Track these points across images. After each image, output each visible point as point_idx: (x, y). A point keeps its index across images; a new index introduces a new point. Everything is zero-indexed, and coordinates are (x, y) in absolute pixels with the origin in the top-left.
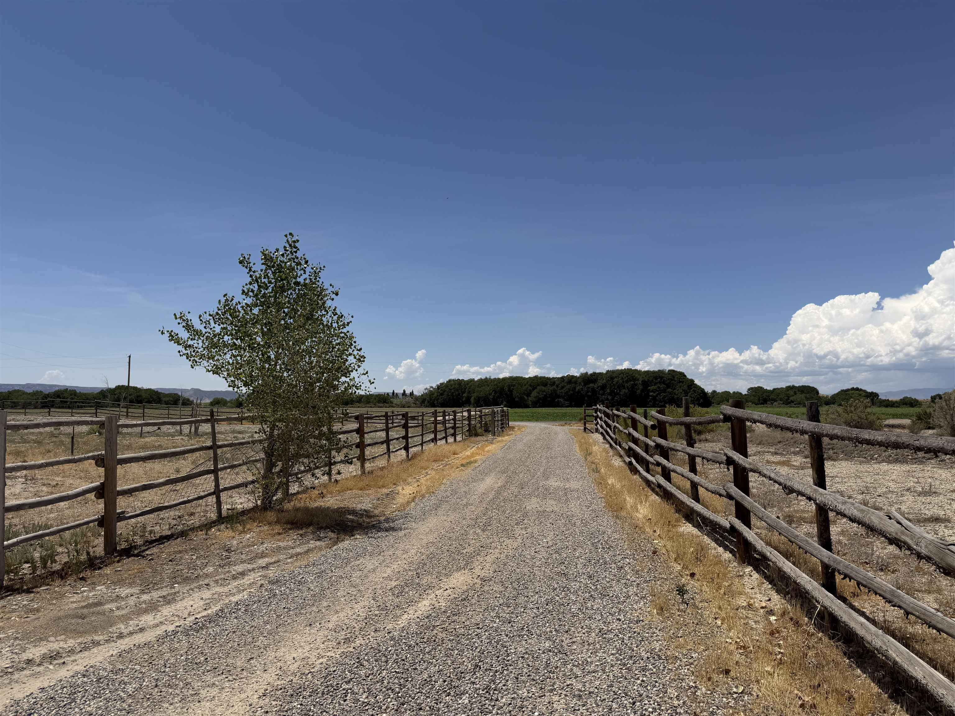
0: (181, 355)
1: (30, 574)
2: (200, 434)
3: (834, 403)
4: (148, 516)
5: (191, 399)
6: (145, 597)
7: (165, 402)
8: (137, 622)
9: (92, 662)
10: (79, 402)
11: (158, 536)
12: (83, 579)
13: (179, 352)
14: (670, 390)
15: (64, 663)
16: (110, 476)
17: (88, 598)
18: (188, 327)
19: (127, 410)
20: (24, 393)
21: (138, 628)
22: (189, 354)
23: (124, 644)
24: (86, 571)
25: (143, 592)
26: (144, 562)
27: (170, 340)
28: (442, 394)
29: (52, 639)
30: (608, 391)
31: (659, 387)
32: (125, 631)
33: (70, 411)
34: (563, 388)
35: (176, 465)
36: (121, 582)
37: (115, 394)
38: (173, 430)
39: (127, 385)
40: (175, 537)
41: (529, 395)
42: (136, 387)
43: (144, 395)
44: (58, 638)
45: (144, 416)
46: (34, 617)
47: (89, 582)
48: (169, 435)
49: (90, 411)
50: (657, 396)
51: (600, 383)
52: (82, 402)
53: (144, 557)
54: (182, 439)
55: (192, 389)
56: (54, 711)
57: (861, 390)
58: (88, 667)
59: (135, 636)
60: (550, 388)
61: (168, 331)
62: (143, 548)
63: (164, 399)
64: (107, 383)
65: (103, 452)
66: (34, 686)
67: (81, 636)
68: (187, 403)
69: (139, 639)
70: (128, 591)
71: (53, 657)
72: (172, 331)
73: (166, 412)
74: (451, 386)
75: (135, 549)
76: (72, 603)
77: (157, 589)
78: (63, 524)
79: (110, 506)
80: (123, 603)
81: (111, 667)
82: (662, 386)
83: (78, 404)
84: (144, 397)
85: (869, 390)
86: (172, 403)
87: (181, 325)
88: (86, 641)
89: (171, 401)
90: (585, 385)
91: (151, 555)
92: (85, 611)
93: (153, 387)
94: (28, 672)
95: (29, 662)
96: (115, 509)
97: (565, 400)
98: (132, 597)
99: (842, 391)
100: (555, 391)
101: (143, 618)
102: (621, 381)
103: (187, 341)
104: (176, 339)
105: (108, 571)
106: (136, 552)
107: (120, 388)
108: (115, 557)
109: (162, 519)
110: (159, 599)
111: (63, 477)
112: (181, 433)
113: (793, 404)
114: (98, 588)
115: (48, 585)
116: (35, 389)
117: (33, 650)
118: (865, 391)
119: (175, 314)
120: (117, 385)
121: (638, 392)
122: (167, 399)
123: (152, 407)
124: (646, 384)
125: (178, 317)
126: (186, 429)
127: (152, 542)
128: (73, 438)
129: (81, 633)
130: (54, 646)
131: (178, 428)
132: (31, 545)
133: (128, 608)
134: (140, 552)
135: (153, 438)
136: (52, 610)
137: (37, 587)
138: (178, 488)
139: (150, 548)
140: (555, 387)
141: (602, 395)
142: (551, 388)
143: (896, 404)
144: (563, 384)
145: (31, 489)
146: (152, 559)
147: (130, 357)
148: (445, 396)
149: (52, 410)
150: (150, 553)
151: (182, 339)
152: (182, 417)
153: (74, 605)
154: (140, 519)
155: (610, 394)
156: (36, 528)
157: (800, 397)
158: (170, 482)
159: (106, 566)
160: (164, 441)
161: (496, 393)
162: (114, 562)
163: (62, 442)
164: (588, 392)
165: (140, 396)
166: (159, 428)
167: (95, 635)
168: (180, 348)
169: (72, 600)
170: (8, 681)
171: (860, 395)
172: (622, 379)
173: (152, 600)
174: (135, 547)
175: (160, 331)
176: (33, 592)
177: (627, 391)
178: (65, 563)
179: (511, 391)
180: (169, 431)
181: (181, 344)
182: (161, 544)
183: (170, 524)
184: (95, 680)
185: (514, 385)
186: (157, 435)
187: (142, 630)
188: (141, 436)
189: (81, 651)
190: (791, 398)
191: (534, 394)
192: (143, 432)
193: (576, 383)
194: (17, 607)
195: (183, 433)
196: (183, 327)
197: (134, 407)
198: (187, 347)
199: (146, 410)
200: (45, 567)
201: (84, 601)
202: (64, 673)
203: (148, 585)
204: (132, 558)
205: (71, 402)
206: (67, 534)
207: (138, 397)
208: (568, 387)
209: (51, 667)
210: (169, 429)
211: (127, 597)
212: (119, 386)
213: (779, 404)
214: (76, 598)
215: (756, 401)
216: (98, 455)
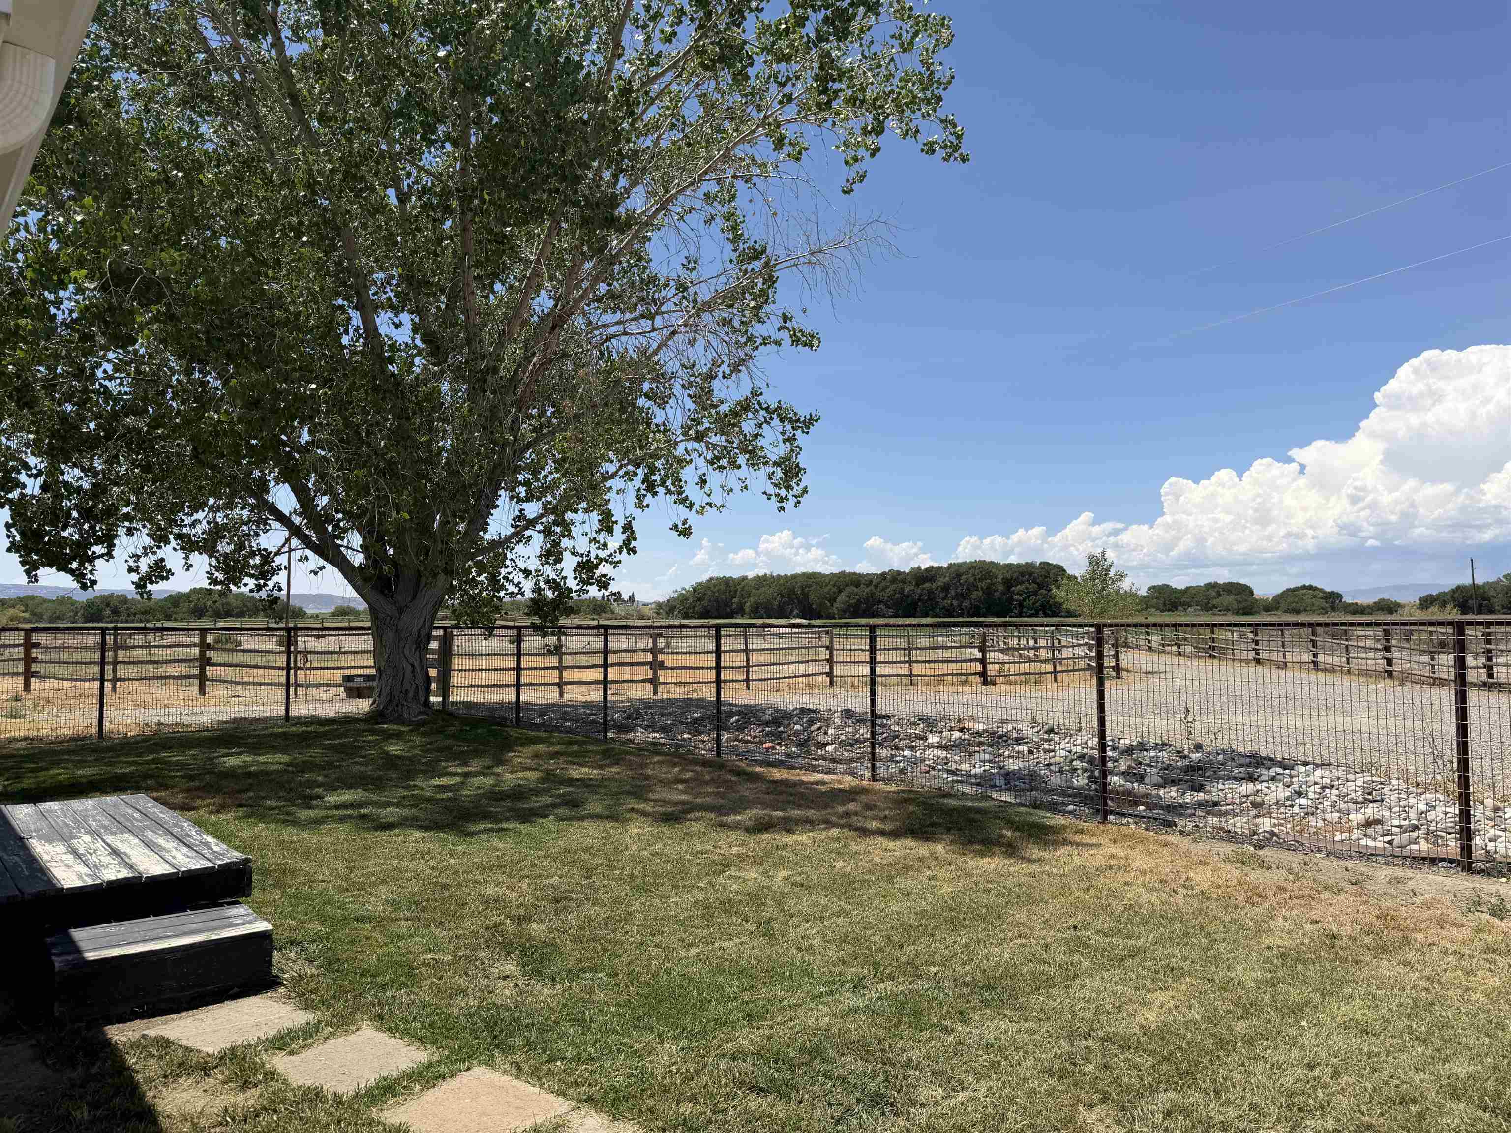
3: (1277, 609)
14: (1043, 591)
28: (699, 599)
30: (953, 593)
31: (1027, 588)
34: (884, 589)
41: (833, 600)
50: (1024, 600)
51: (941, 582)
57: (1316, 589)
60: (865, 591)
74: (715, 586)
82: (1032, 587)
85: (1328, 589)
90: (918, 585)
97: (888, 607)
99: (1288, 590)
100: (872, 594)
102: (972, 580)
113: (1216, 611)
118: (1322, 590)
121: (997, 594)
124: (1009, 583)
140: (872, 587)
141: (944, 599)
142: (868, 590)
143: (1368, 610)
144: (883, 584)
148: (705, 603)
155: (956, 597)
157: (1228, 599)
161: (782, 597)
164: (921, 595)
171: (1315, 596)
172: (974, 575)
177: (980, 593)
179: (806, 596)
185: (810, 586)
190: (1215, 602)
191: (842, 598)
193: (904, 582)
208: (893, 587)
213: (1195, 610)
215: (1161, 607)
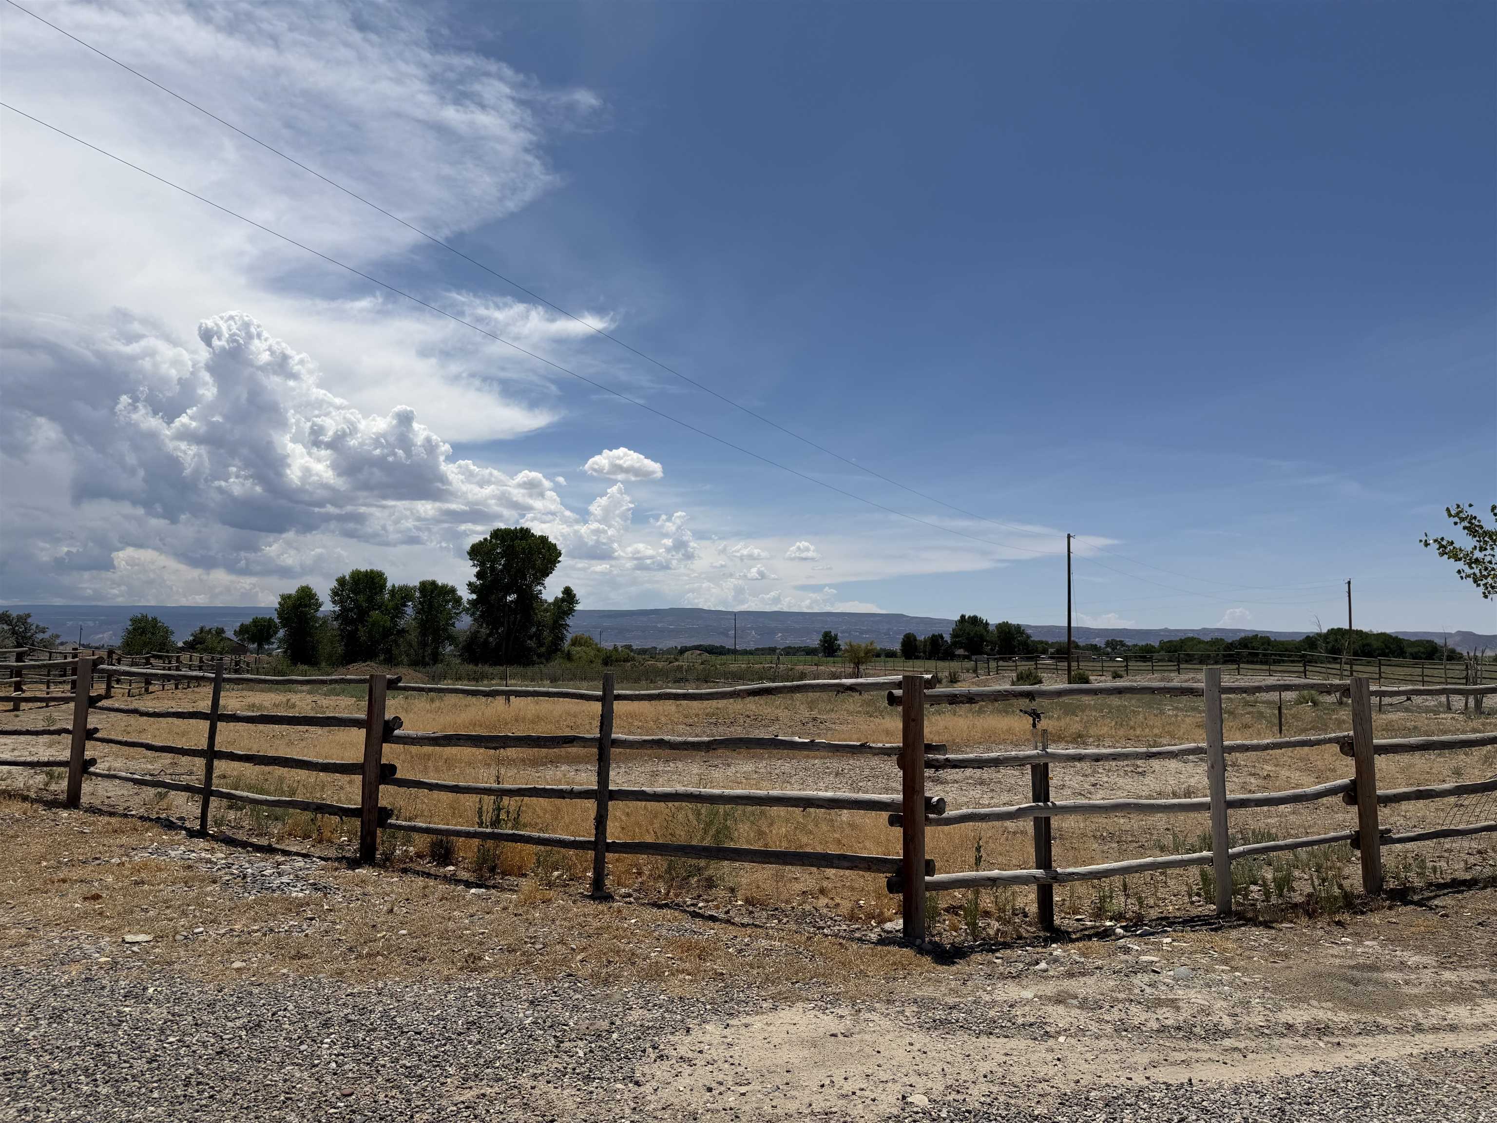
0: (1462, 578)
1: (1263, 901)
2: (1486, 710)
4: (1423, 843)
5: (1459, 649)
6: (1447, 975)
7: (1411, 654)
8: (1443, 1014)
9: (1383, 1056)
10: (1275, 655)
11: (1448, 878)
12: (1339, 923)
13: (1459, 572)
15: (1339, 1044)
16: (1365, 771)
17: (1354, 955)
18: (1473, 529)
19: (1351, 668)
20: (1200, 642)
21: (1446, 1023)
22: (1478, 574)
23: (1428, 1042)
24: (1344, 913)
25: (1442, 965)
26: (1433, 919)
27: (1442, 554)
29: (1314, 1003)
32: (1426, 1023)
33: (1267, 667)
35: (1454, 763)
36: (1400, 941)
37: (1328, 643)
38: (1433, 703)
39: (1347, 627)
40: (1481, 885)
42: (1361, 631)
43: (1375, 644)
44: (1324, 1004)
45: (1380, 677)
46: (1283, 964)
47: (1350, 930)
48: (1428, 710)
49: (1296, 669)
52: (1280, 655)
53: (1431, 909)
54: (1453, 718)
55: (1459, 632)
56: (1341, 1112)
58: (1377, 1061)
59: (1441, 1034)
61: (1435, 541)
62: (1427, 894)
63: (1409, 650)
64: (1320, 626)
65: (1351, 733)
66: (1304, 1064)
67: (1357, 1011)
68: (1453, 656)
69: (1449, 1040)
70: (1416, 958)
71: (1322, 1030)
72: (1442, 539)
73: (1418, 671)
75: (1415, 893)
76: (1332, 956)
77: (1467, 967)
78: (1290, 836)
79: (1368, 818)
80: (1413, 976)
81: (1416, 1073)
83: (1273, 657)
84: (1375, 646)
86: (1424, 656)
87: (1460, 526)
88: (1364, 1020)
89: (1422, 653)
91: (1443, 907)
92: (1357, 974)
93: (1388, 631)
94: (1291, 1042)
95: (1289, 1027)
96: (1376, 824)
98: (1426, 971)
101: (1451, 1010)
103: (1472, 553)
104: (1451, 551)
105: (1375, 919)
106: (1416, 898)
107: (1336, 634)
108: (1384, 900)
109: (1449, 851)
110: (1474, 984)
111: (1276, 766)
112: (1449, 708)
114: (1367, 943)
115: (1291, 922)
116: (1217, 635)
117: (1295, 1013)
119: (1448, 510)
120: (1330, 628)
122: (1416, 650)
123: (1389, 663)
125: (1453, 512)
126: (1458, 702)
127: (1440, 886)
128: (1280, 709)
129: (1359, 1007)
130: (1323, 1013)
131: (1443, 699)
132: (1255, 860)
133: (1423, 985)
134: (1422, 899)
135: (1401, 714)
136: (1306, 960)
137: (1277, 921)
138: (1466, 803)
139: (1439, 896)
145: (1235, 779)
146: (1447, 915)
147: (1349, 583)
149: (1242, 666)
150: (1441, 904)
151: (1460, 550)
152: (1449, 680)
153: (1337, 961)
154: (1409, 845)
156: (1259, 836)
158: (1459, 791)
159: (1371, 911)
160: (1422, 721)
162: (1383, 907)
163: (1261, 713)
165: (1368, 645)
166: (1409, 699)
167: (1378, 1015)
168: (1460, 565)
169: (1331, 951)
170: (1267, 1046)
173: (1461, 982)
174: (1414, 890)
175: (1421, 541)
176: (1273, 928)
178: (1308, 894)
180: (1427, 703)
181: (1460, 559)
182: (1458, 892)
183: (1466, 862)
184: (1393, 1085)
186: (1407, 710)
187: (1453, 1028)
188: (1380, 710)
189: (1360, 1033)
192: (1383, 703)
194: (1257, 945)
195: (1453, 708)
196: (1465, 528)
197: (1359, 662)
198: (1473, 562)
199: (1383, 668)
200: (1281, 895)
201: (1351, 958)
202: (1339, 1058)
203: (1449, 957)
204: (1412, 907)
205: (1264, 655)
206: (1302, 852)
207: (1364, 646)
209: (1321, 1044)
210: (1427, 700)
211: (1417, 967)
212: (1332, 629)
214: (1336, 950)
216: (1344, 737)
